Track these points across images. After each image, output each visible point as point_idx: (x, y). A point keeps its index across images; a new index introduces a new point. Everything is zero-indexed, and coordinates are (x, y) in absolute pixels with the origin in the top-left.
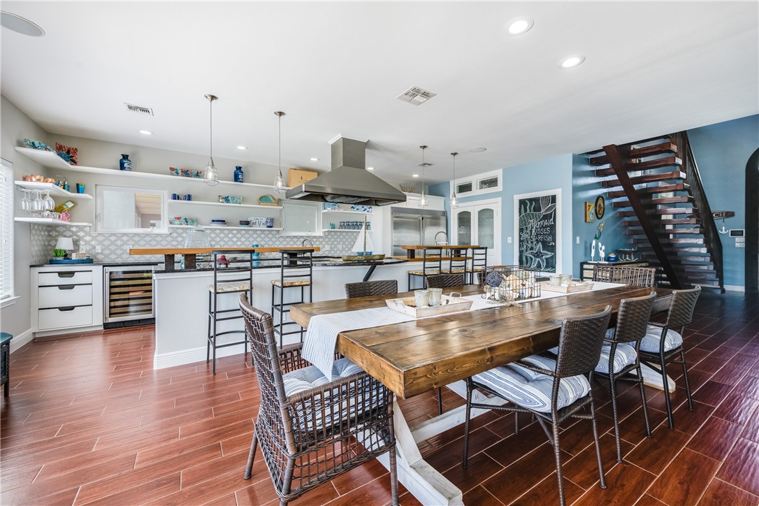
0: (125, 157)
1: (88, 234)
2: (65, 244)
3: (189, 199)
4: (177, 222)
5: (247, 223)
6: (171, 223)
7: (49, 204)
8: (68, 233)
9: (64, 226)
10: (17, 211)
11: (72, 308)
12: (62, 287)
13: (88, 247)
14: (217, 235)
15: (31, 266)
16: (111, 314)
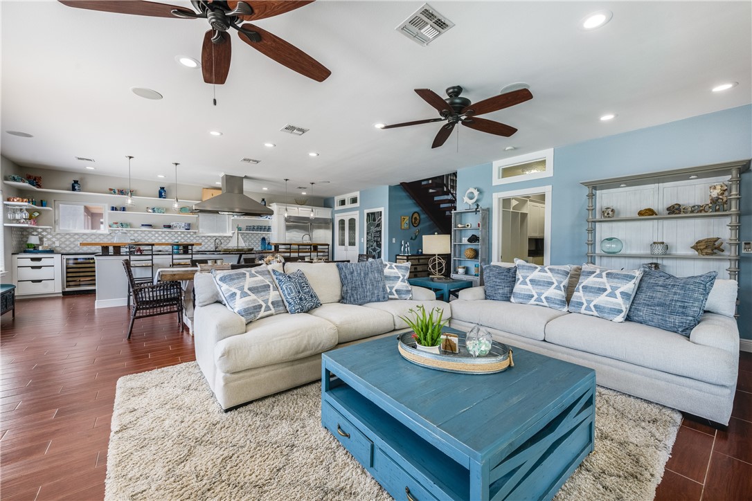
0: (76, 182)
1: (49, 233)
2: (34, 240)
3: (124, 210)
4: (115, 226)
5: (169, 227)
6: (110, 226)
7: (25, 215)
8: (35, 233)
9: (32, 228)
10: (6, 220)
11: (40, 281)
12: (33, 267)
13: (50, 243)
14: (146, 235)
15: (13, 254)
16: (68, 286)
